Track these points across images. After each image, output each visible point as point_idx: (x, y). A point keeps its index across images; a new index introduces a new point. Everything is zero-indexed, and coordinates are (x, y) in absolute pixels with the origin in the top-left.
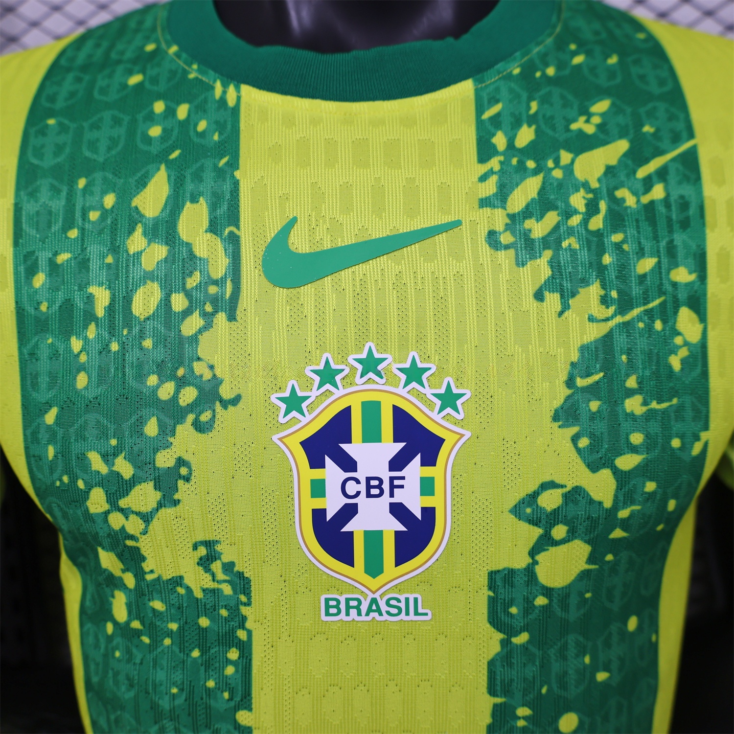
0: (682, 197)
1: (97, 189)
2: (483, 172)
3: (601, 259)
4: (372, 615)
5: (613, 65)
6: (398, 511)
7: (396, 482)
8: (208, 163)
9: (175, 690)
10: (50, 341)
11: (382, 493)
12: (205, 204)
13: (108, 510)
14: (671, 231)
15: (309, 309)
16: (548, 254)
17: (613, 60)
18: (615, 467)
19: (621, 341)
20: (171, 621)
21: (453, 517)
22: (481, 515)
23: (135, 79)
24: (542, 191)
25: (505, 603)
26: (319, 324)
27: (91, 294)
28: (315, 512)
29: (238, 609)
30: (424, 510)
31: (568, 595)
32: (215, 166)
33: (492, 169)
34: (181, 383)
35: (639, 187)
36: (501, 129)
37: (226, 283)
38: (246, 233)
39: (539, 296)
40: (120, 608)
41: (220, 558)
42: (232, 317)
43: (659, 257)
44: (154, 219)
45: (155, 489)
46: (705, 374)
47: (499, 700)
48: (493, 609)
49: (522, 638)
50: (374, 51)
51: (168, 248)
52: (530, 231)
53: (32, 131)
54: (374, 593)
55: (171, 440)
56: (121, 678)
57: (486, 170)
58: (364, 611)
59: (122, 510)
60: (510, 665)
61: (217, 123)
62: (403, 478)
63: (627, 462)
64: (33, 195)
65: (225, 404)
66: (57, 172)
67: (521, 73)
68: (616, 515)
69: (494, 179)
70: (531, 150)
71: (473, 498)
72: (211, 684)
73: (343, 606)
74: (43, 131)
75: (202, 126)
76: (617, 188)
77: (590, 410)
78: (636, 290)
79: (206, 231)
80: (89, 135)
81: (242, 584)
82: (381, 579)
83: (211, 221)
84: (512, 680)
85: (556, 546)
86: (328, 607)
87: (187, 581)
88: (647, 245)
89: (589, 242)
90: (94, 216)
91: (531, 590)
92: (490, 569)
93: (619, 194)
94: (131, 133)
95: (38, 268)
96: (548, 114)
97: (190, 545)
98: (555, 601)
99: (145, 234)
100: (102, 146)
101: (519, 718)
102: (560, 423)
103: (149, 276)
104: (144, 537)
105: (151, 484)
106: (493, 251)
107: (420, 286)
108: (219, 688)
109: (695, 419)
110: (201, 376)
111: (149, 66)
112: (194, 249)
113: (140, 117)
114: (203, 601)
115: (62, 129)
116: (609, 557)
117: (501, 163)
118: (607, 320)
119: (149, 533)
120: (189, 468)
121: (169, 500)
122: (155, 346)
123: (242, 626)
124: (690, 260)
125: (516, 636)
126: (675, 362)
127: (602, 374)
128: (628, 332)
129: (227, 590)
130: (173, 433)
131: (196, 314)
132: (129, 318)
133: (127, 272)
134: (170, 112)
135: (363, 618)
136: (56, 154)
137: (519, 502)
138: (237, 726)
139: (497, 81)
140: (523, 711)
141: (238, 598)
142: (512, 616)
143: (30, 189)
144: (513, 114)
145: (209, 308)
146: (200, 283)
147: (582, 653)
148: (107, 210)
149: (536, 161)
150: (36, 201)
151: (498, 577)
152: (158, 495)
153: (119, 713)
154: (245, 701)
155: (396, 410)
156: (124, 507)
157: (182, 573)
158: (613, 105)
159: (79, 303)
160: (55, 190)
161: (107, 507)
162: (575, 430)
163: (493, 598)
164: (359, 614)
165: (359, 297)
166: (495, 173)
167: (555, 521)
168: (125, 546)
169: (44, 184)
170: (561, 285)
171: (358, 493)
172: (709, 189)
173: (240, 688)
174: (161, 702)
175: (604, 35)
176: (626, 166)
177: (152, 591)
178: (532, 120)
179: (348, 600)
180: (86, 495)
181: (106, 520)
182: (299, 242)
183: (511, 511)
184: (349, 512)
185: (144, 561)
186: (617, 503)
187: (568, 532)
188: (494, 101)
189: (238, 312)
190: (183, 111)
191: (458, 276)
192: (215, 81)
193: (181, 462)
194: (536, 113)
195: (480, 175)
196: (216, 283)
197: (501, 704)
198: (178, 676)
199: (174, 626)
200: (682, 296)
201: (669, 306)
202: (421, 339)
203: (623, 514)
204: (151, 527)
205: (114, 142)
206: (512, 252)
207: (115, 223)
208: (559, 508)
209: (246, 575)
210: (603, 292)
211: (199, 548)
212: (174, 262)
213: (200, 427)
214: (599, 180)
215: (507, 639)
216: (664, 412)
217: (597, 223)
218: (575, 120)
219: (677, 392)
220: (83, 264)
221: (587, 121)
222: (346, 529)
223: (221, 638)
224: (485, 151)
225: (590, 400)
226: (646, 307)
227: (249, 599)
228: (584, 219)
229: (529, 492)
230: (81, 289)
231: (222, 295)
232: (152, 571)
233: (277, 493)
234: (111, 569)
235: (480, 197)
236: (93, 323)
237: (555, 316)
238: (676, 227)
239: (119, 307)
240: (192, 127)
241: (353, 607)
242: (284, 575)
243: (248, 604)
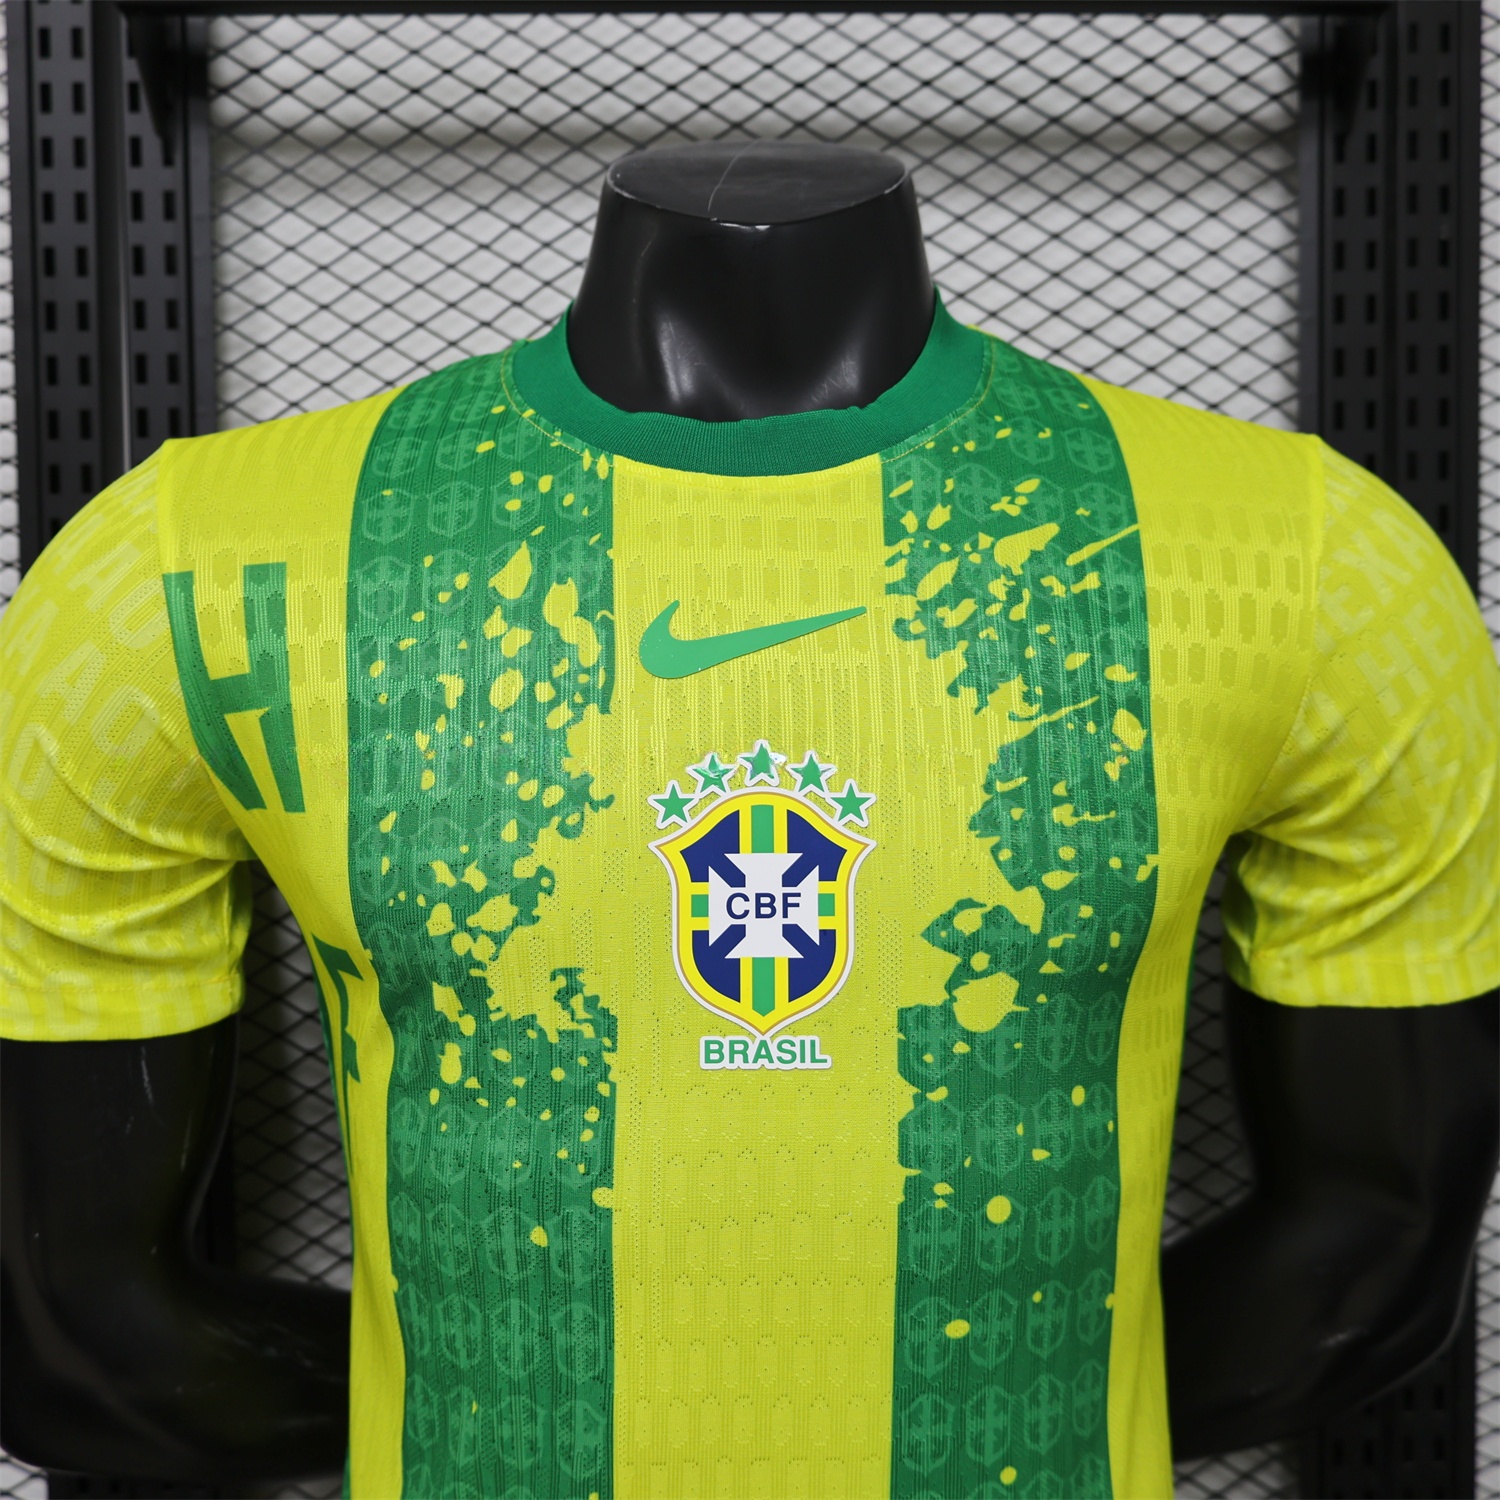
0: (1120, 588)
1: (447, 567)
2: (891, 556)
3: (1024, 652)
4: (761, 1061)
5: (1046, 439)
6: (793, 934)
7: (791, 900)
8: (577, 541)
9: (517, 1165)
10: (389, 737)
11: (774, 911)
12: (574, 585)
13: (454, 931)
14: (1106, 624)
15: (693, 704)
16: (963, 645)
17: (1046, 434)
18: (1043, 884)
19: (1046, 742)
20: (517, 1075)
21: (856, 942)
22: (888, 940)
23: (485, 447)
24: (957, 577)
25: (918, 1049)
26: (705, 719)
27: (441, 683)
28: (696, 934)
29: (601, 1056)
30: (823, 933)
31: (993, 1043)
32: (585, 544)
33: (901, 552)
34: (546, 782)
35: (1070, 575)
36: (911, 509)
37: (598, 672)
38: (621, 617)
39: (953, 690)
40: (451, 1066)
41: (582, 991)
42: (605, 709)
43: (1092, 652)
44: (515, 601)
45: (512, 903)
46: (1150, 787)
47: (913, 1172)
48: (904, 1056)
49: (939, 1095)
50: (767, 421)
51: (531, 632)
52: (943, 619)
53: (366, 503)
54: (763, 1034)
55: (532, 846)
56: (448, 1159)
57: (894, 553)
58: (751, 1058)
59: (469, 930)
60: (926, 1128)
61: (586, 496)
62: (798, 895)
63: (1056, 880)
64: (370, 574)
65: (595, 806)
66: (396, 548)
67: (935, 448)
68: (1046, 944)
69: (903, 563)
70: (946, 533)
71: (880, 919)
72: (563, 1154)
73: (726, 1051)
74: (378, 504)
75: (569, 500)
76: (1043, 576)
77: (1011, 818)
78: (1064, 688)
79: (576, 615)
80: (433, 509)
81: (607, 1024)
82: (772, 1017)
83: (581, 604)
84: (928, 1148)
85: (977, 978)
86: (708, 1051)
87: (540, 1022)
88: (1078, 638)
89: (1010, 634)
90: (444, 597)
91: (949, 1033)
92: (901, 1006)
93: (1045, 582)
94: (485, 506)
95: (376, 655)
96: (966, 493)
97: (548, 975)
98: (978, 1048)
99: (505, 617)
100: (452, 519)
101: (938, 1197)
102: (978, 832)
103: (510, 663)
104: (493, 964)
105: (507, 897)
106: (901, 641)
107: (818, 679)
108: (573, 1160)
109: (1137, 838)
110: (569, 774)
111: (500, 431)
112: (562, 634)
113: (494, 488)
114: (559, 1046)
115: (401, 501)
116: (1042, 999)
117: (911, 546)
118: (1031, 718)
119: (500, 958)
120: (552, 879)
121: (527, 916)
122: (516, 740)
123: (604, 1078)
124: (1130, 658)
125: (932, 1091)
126: (1113, 771)
127: (1025, 779)
128: (1055, 733)
129: (588, 1031)
130: (535, 839)
131: (564, 705)
132: (486, 710)
133: (484, 658)
134: (530, 484)
135: (750, 1065)
136: (396, 530)
137: (933, 924)
138: (594, 1209)
139: (907, 456)
140: (942, 1189)
141: (601, 1042)
142: (927, 1065)
143: (366, 568)
144: (925, 493)
145: (578, 699)
146: (569, 671)
147: (1012, 1120)
148: (459, 592)
149: (952, 544)
150: (375, 581)
151: (910, 1016)
152: (514, 911)
153: (441, 1206)
154: (604, 1175)
155: (791, 816)
156: (472, 926)
157: (535, 1012)
158: (1043, 484)
159: (426, 694)
160: (397, 570)
161: (451, 926)
162: (995, 840)
163: (905, 1042)
164: (746, 1060)
165: (749, 689)
166: (905, 557)
167: (974, 947)
168: (469, 977)
169: (384, 562)
170: (978, 679)
171: (746, 913)
172: (1152, 580)
173: (599, 1158)
174: (498, 1182)
175: (1038, 405)
176: (1055, 551)
177: (496, 1036)
178: (947, 499)
179: (732, 1043)
180: (426, 914)
181: (449, 944)
182: (682, 629)
183: (923, 935)
184: (735, 934)
185: (490, 996)
186: (1046, 929)
187: (990, 962)
188: (903, 477)
189: (611, 704)
190: (545, 484)
191: (862, 669)
192: (583, 450)
193: (543, 872)
194: (952, 492)
195: (887, 558)
196: (587, 671)
197: (915, 1177)
198: (523, 1146)
199: (520, 1082)
200: (1120, 696)
201: (1105, 706)
202: (819, 737)
203: (1055, 942)
204: (503, 951)
205: (464, 517)
206: (922, 642)
207: (469, 605)
208: (978, 931)
209: (612, 1013)
210: (1026, 689)
211: (558, 977)
212: (539, 648)
213: (565, 831)
214: (1022, 566)
215: (922, 1094)
216: (1098, 825)
217: (1019, 612)
218: (996, 501)
219: (1115, 804)
220: (432, 651)
221: (1012, 502)
222: (731, 956)
223: (578, 1094)
224: (893, 532)
225: (1011, 807)
226: (1076, 707)
227: (614, 1043)
228: (1004, 608)
229: (944, 912)
230: (429, 677)
231: (593, 685)
232: (499, 1009)
233: (653, 911)
234: (446, 1012)
235: (887, 582)
236: (443, 716)
237: (970, 712)
238: (1112, 620)
239: (474, 697)
240: (557, 500)
241: (738, 1052)
242: (656, 1013)
243: (613, 1050)
